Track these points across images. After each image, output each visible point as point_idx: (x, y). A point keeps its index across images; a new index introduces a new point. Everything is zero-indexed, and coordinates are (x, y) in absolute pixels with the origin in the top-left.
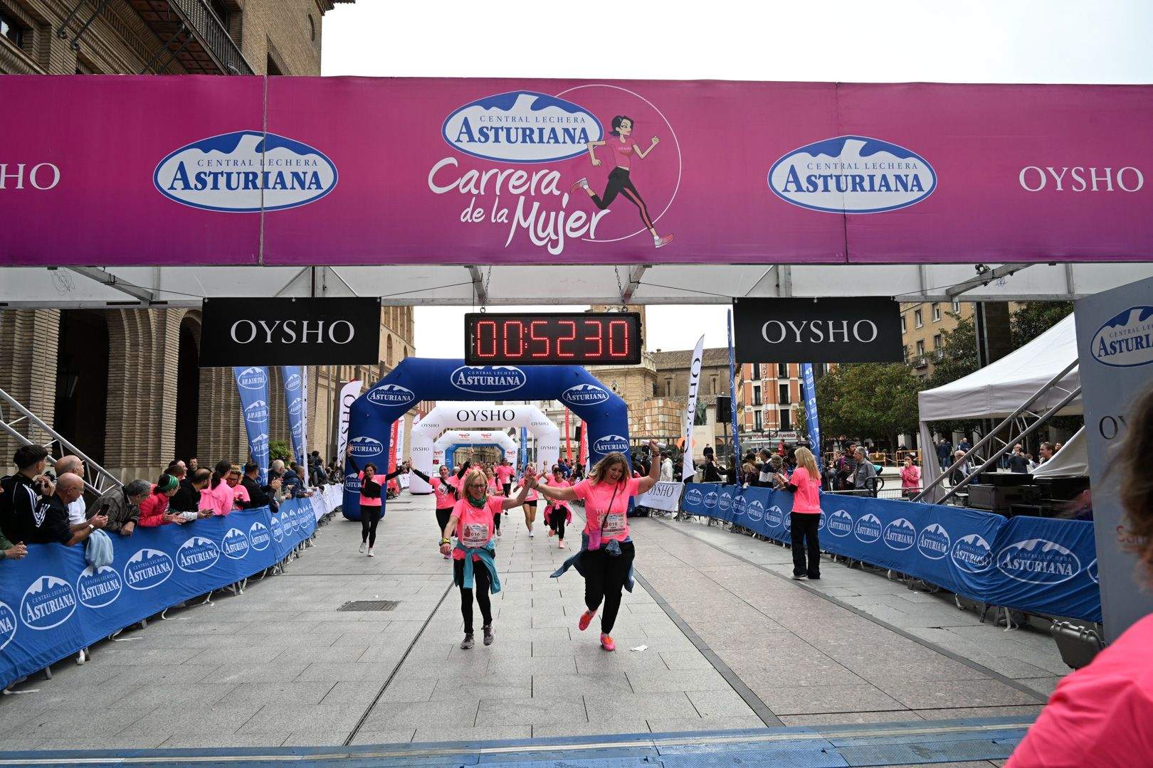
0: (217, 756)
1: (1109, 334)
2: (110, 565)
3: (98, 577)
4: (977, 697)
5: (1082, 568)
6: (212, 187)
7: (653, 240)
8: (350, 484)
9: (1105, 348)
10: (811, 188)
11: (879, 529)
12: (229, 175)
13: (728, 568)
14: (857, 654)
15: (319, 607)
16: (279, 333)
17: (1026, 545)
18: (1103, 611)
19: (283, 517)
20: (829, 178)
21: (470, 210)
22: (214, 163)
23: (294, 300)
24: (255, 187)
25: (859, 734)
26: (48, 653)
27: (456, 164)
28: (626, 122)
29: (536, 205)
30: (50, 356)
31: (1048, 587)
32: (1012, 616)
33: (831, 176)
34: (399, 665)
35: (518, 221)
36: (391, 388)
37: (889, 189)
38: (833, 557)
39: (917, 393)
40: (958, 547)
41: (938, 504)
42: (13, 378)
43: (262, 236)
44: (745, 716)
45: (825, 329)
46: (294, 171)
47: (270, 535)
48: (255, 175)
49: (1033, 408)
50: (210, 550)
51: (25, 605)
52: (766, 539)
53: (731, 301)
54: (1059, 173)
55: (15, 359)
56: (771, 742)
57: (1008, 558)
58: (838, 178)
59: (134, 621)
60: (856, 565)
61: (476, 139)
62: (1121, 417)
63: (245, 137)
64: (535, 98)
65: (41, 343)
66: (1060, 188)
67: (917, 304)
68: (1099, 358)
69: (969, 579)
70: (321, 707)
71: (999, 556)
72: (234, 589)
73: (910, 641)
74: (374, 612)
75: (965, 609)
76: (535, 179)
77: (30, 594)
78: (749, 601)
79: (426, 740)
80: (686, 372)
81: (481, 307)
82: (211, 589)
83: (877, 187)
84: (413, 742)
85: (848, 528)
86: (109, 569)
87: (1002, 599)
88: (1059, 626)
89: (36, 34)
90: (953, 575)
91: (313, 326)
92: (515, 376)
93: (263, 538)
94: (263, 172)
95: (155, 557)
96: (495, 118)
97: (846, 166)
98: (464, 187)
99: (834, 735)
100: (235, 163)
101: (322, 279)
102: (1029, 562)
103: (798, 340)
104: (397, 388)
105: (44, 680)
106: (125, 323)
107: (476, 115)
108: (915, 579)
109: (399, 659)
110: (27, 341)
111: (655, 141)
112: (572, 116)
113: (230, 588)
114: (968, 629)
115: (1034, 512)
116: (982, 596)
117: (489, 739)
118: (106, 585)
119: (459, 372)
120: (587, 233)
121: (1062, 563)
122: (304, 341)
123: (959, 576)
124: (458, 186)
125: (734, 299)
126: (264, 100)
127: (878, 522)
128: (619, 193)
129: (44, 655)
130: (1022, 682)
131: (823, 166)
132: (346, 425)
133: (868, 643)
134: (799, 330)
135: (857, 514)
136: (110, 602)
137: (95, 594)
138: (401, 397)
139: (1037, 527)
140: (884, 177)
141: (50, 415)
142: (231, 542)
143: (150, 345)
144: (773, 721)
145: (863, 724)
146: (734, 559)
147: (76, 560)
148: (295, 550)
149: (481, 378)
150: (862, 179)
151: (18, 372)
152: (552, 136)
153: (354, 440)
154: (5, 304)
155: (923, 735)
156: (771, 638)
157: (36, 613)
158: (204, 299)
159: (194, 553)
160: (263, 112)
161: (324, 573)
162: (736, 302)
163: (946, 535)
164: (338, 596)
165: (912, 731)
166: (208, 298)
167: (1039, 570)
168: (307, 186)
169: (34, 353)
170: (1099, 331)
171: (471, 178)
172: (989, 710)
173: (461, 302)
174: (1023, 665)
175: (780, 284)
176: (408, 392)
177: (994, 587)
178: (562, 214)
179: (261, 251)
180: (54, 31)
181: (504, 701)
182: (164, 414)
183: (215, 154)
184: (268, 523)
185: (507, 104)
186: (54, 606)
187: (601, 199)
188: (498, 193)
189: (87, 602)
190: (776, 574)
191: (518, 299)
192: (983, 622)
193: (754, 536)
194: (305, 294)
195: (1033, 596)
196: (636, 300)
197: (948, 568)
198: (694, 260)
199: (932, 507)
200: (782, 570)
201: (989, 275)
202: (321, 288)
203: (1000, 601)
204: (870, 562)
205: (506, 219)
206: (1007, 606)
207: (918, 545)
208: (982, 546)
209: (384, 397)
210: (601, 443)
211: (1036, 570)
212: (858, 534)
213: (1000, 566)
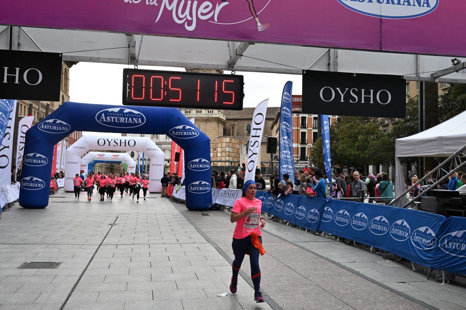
7: (257, 26)
8: (24, 184)
11: (367, 222)
13: (274, 244)
14: (357, 299)
15: (5, 266)
17: (457, 234)
32: (446, 275)
34: (63, 305)
35: (165, 5)
36: (55, 121)
37: (409, 4)
38: (336, 238)
39: (394, 140)
40: (415, 234)
41: (403, 207)
45: (359, 95)
52: (295, 226)
53: (302, 73)
57: (446, 242)
60: (351, 244)
69: (422, 253)
71: (440, 240)
73: (388, 291)
74: (44, 269)
75: (417, 271)
78: (288, 265)
81: (134, 65)
83: (402, 2)
85: (347, 221)
90: (411, 250)
91: (12, 71)
92: (138, 118)
101: (17, 38)
102: (458, 244)
103: (342, 101)
104: (59, 121)
108: (387, 252)
109: (63, 302)
114: (420, 283)
116: (429, 264)
119: (101, 113)
120: (212, 18)
122: (5, 81)
125: (303, 71)
127: (366, 217)
132: (23, 145)
133: (363, 292)
134: (343, 94)
135: (353, 212)
138: (62, 128)
146: (277, 239)
149: (116, 118)
153: (28, 155)
156: (304, 288)
161: (6, 243)
162: (305, 72)
163: (408, 226)
164: (18, 258)
167: (464, 249)
175: (331, 64)
176: (66, 125)
178: (196, 3)
190: (302, 248)
191: (158, 61)
192: (429, 279)
193: (287, 224)
194: (6, 48)
195: (460, 264)
196: (237, 68)
197: (409, 247)
198: (283, 41)
199: (400, 210)
200: (307, 246)
201: (460, 66)
202: (17, 44)
203: (440, 267)
204: (360, 242)
205: (157, 2)
206: (443, 270)
207: (390, 232)
208: (430, 234)
209: (49, 127)
210: (193, 163)
211: (462, 249)
212: (353, 225)
213: (440, 246)
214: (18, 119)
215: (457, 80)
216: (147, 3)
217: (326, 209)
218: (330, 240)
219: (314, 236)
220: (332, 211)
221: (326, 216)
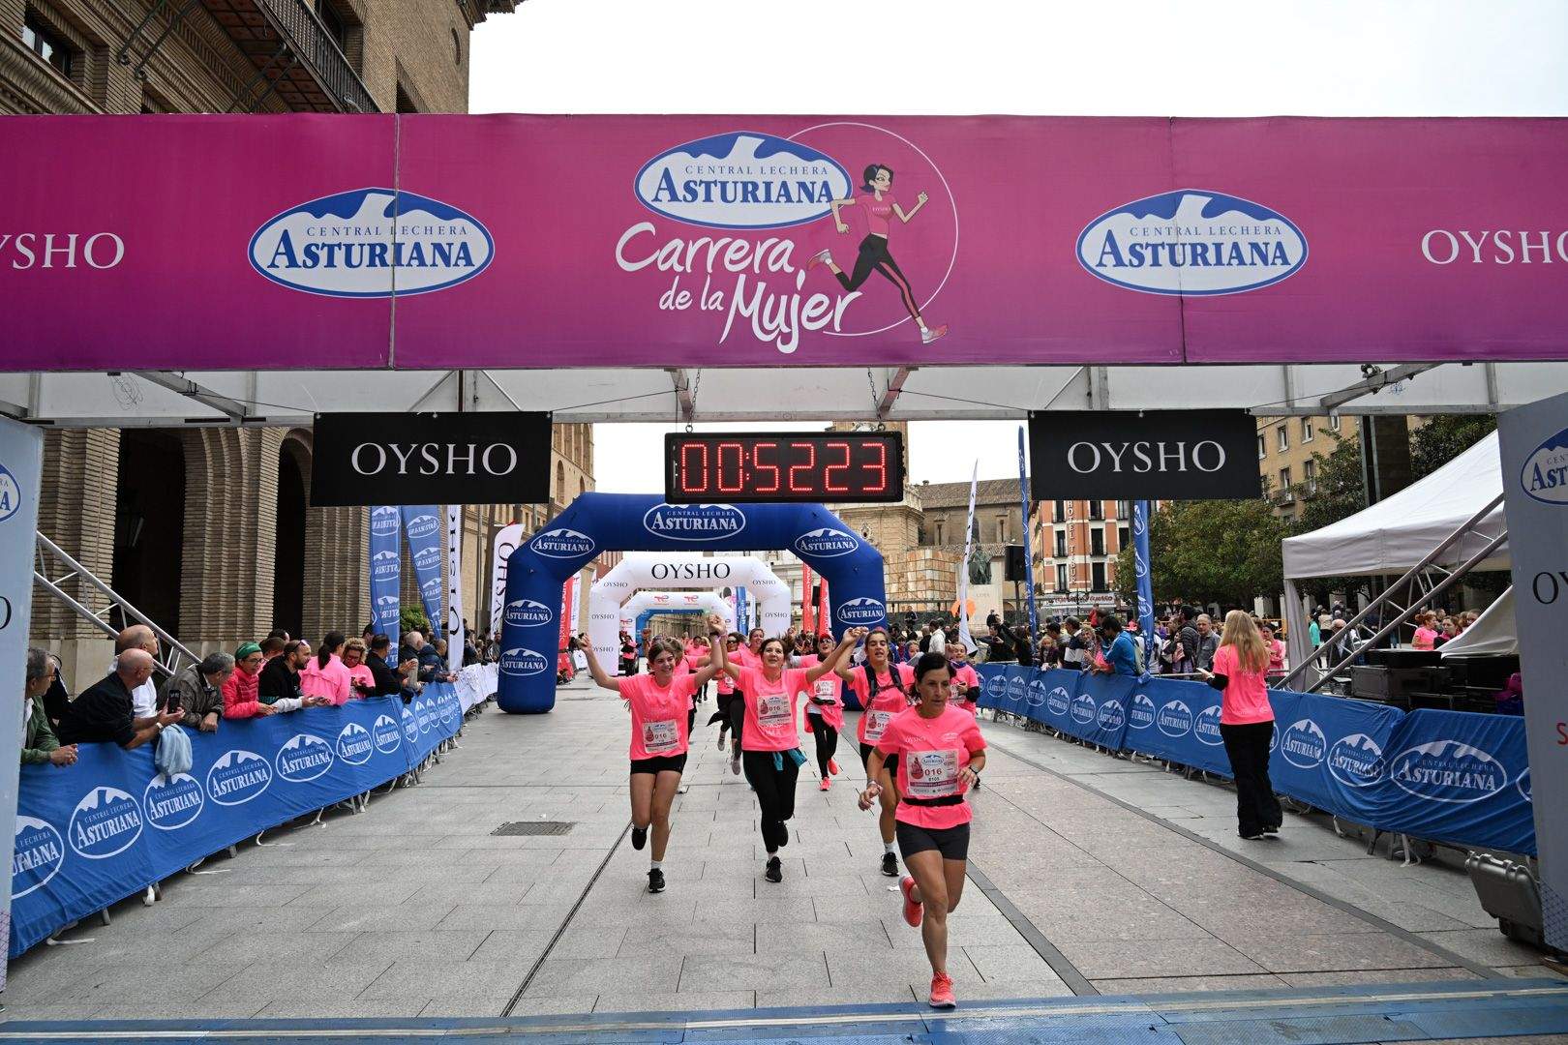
0: (333, 1029)
1: (1545, 459)
2: (188, 772)
3: (172, 789)
4: (1362, 957)
5: (1508, 781)
6: (326, 264)
7: (920, 333)
8: (507, 665)
9: (1540, 478)
10: (1135, 262)
12: (349, 247)
13: (1023, 779)
14: (1198, 897)
15: (467, 830)
16: (416, 461)
17: (1430, 750)
18: (1539, 841)
19: (417, 708)
20: (1160, 248)
21: (672, 293)
22: (329, 231)
23: (435, 416)
24: (384, 263)
25: (1203, 1006)
26: (105, 890)
27: (654, 231)
28: (883, 173)
29: (761, 286)
30: (107, 491)
31: (1463, 806)
32: (1412, 846)
33: (1163, 245)
34: (575, 909)
35: (737, 310)
36: (563, 534)
39: (1280, 541)
40: (1338, 751)
41: (1311, 692)
42: (58, 521)
43: (393, 329)
44: (1044, 980)
45: (1154, 454)
46: (434, 242)
47: (400, 732)
48: (384, 248)
49: (1441, 560)
50: (321, 751)
51: (75, 824)
52: (1073, 740)
53: (1026, 416)
54: (1477, 239)
55: (60, 495)
56: (1080, 1016)
57: (1407, 767)
58: (1172, 247)
59: (220, 848)
60: (1196, 776)
61: (681, 198)
62: (1563, 574)
63: (369, 196)
64: (761, 141)
65: (98, 474)
66: (1477, 259)
67: (1279, 418)
68: (1533, 493)
69: (1353, 795)
70: (471, 964)
71: (1393, 765)
72: (352, 805)
73: (1272, 880)
74: (540, 837)
75: (1347, 836)
76: (760, 251)
77: (81, 810)
78: (1049, 825)
79: (612, 1010)
80: (963, 512)
81: (686, 424)
82: (323, 805)
83: (1225, 260)
84: (595, 1012)
85: (1185, 725)
86: (187, 778)
87: (1400, 822)
88: (1477, 859)
89: (88, 59)
90: (1330, 789)
91: (461, 451)
92: (730, 518)
93: (390, 738)
94: (394, 244)
95: (248, 761)
96: (705, 170)
97: (1183, 231)
98: (665, 261)
99: (1167, 1007)
100: (357, 231)
101: (472, 387)
102: (1435, 772)
103: (1117, 469)
104: (571, 533)
105: (101, 926)
106: (207, 446)
107: (680, 165)
109: (574, 903)
110: (77, 471)
111: (923, 199)
112: (810, 165)
113: (350, 806)
114: (1351, 864)
115: (1443, 704)
116: (1370, 818)
117: (697, 1009)
118: (183, 799)
119: (655, 512)
120: (830, 326)
121: (1481, 773)
122: (450, 471)
123: (1339, 792)
124: (656, 261)
125: (1030, 412)
126: (394, 146)
128: (874, 269)
129: (100, 892)
130: (1425, 937)
131: (1151, 231)
132: (503, 584)
133: (1213, 883)
134: (1118, 456)
135: (1197, 705)
136: (189, 822)
137: (168, 811)
138: (577, 547)
139: (1446, 724)
140: (1235, 246)
141: (108, 571)
142: (350, 741)
143: (240, 475)
144: (1082, 988)
145: (1206, 992)
146: (1029, 768)
147: (143, 766)
148: (434, 753)
149: (685, 520)
150: (1205, 248)
151: (64, 512)
152: (782, 192)
153: (514, 604)
154: (51, 422)
155: (1289, 1008)
156: (1081, 875)
157: (90, 836)
158: (315, 415)
159: (300, 757)
160: (394, 164)
161: (471, 784)
162: (1033, 416)
163: (1321, 735)
164: (491, 815)
165: (1275, 1003)
166: (320, 414)
167: (1449, 783)
168: (453, 261)
169: (86, 487)
170: (1532, 455)
171: (674, 250)
172: (1380, 974)
173: (660, 418)
174: (1427, 913)
175: (1094, 392)
176: (586, 539)
177: (1386, 806)
178: (796, 299)
179: (392, 350)
180: (112, 54)
181: (717, 958)
182: (259, 569)
183: (330, 219)
184: (397, 716)
185: (722, 149)
186: (113, 827)
187: (850, 276)
188: (710, 270)
189: (157, 821)
190: (1086, 788)
191: (736, 413)
192: (1372, 854)
193: (1056, 735)
194: (450, 407)
195: (1443, 819)
196: (896, 414)
197: (1324, 781)
198: (976, 360)
199: (1301, 697)
200: (1096, 783)
201: (1379, 379)
202: (471, 399)
203: (1396, 826)
204: (1216, 772)
205: (721, 304)
206: (1405, 833)
207: (1283, 749)
208: (1370, 750)
209: (553, 546)
210: (848, 609)
211: (1445, 784)
212: (1199, 733)
213: (1395, 778)
214: (493, 531)
215: (1381, 409)
216: (703, 308)
217: (1138, 699)
218: (1151, 769)
219: (1116, 760)
220: (1151, 704)
221: (1138, 715)
